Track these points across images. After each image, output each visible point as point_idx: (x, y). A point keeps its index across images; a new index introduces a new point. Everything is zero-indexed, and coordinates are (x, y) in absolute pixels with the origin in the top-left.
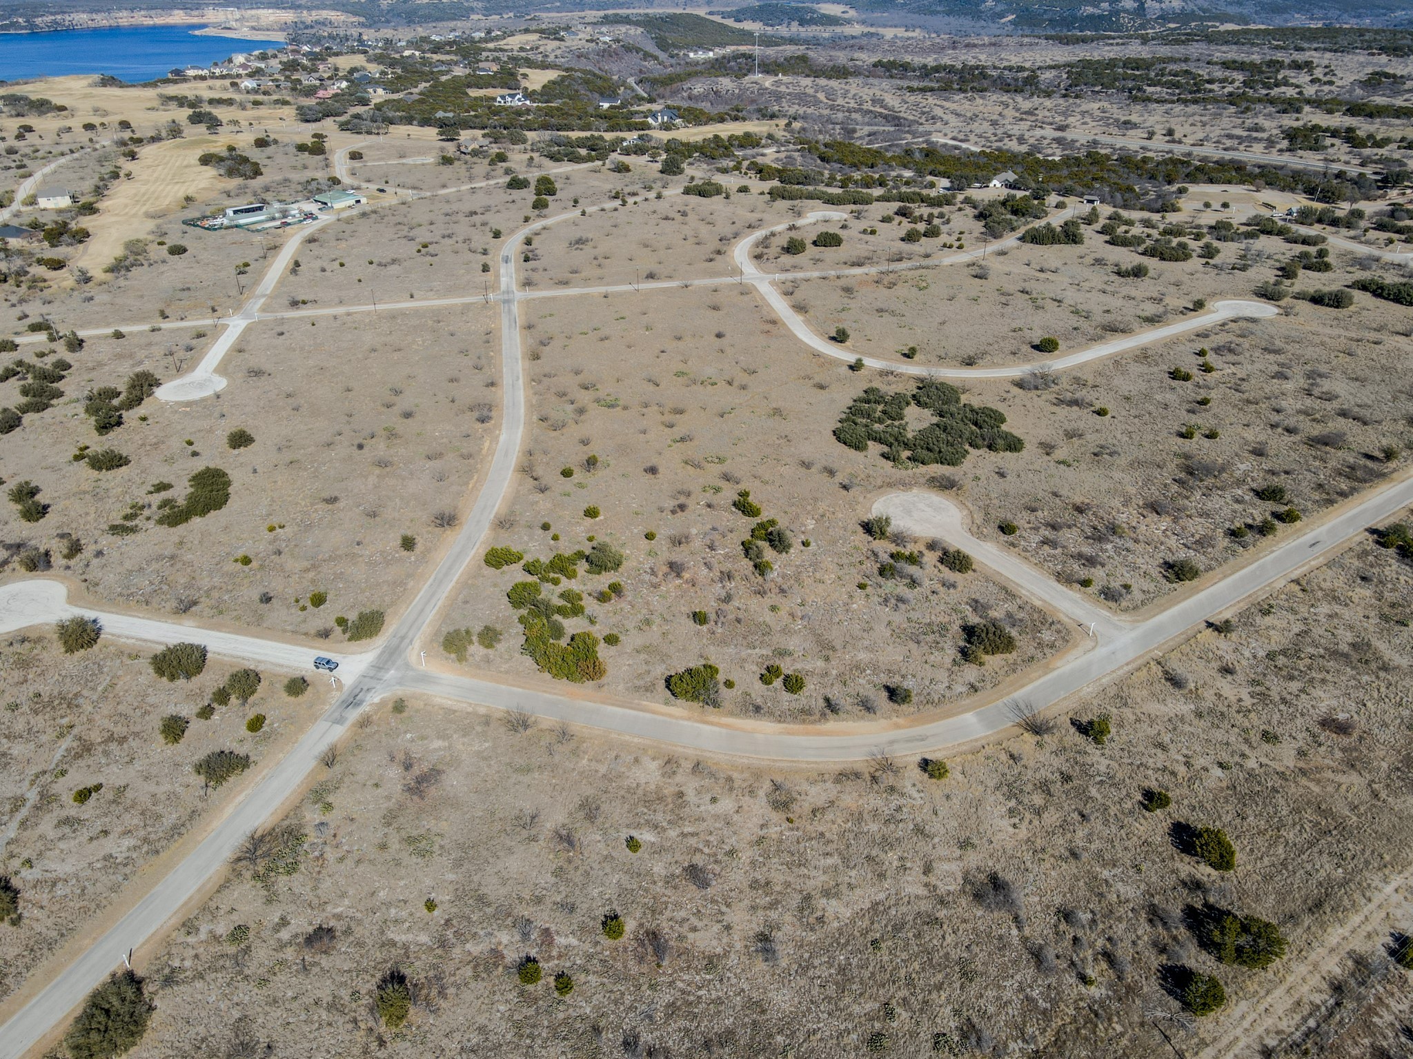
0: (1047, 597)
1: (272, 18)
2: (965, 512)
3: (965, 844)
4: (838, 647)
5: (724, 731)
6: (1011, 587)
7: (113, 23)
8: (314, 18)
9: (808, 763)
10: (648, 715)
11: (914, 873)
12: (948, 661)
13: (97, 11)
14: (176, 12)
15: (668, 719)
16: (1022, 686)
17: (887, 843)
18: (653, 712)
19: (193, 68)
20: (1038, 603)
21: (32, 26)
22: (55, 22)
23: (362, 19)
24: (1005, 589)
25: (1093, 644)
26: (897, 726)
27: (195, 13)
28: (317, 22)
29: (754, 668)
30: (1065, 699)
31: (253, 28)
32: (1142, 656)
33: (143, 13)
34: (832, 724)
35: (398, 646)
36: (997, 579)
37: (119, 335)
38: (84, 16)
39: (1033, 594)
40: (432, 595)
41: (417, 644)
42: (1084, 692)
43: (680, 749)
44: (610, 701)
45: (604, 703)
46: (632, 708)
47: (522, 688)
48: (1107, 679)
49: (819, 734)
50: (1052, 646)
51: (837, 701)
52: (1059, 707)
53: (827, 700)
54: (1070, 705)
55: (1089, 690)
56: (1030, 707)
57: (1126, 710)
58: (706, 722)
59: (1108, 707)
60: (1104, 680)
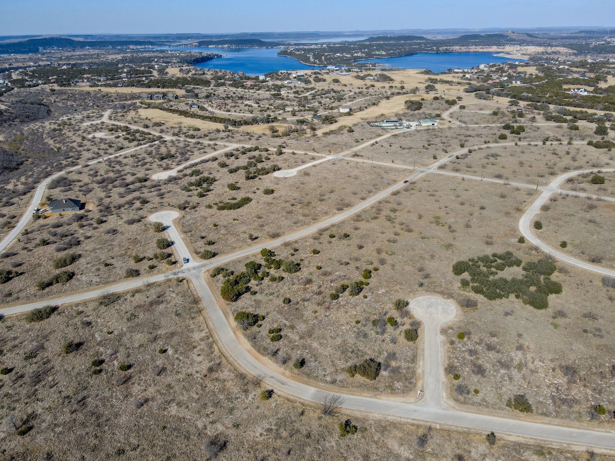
0: (427, 371)
1: (533, 50)
2: (456, 320)
3: (237, 426)
4: (312, 337)
5: (234, 338)
6: (419, 358)
7: (467, 50)
8: (552, 50)
9: (238, 364)
11: (208, 419)
13: (463, 46)
14: (494, 47)
15: (227, 325)
16: (353, 395)
17: (217, 404)
18: (228, 320)
19: (457, 69)
20: (419, 371)
21: (438, 50)
22: (446, 49)
23: (575, 51)
24: (415, 357)
25: (413, 401)
26: (283, 374)
27: (501, 47)
28: (553, 52)
29: (276, 326)
30: (360, 411)
31: (523, 54)
32: (426, 422)
33: (481, 47)
34: (266, 359)
36: (419, 351)
37: (294, 153)
38: (458, 47)
41: (211, 267)
42: (373, 415)
43: (216, 335)
44: (224, 310)
45: (222, 309)
46: (225, 315)
47: (212, 293)
48: (393, 418)
49: (256, 358)
50: (393, 390)
51: (280, 353)
52: (352, 412)
53: (278, 350)
54: (359, 415)
55: (376, 416)
56: (341, 403)
57: (378, 435)
58: (234, 332)
59: (372, 428)
60: (390, 417)
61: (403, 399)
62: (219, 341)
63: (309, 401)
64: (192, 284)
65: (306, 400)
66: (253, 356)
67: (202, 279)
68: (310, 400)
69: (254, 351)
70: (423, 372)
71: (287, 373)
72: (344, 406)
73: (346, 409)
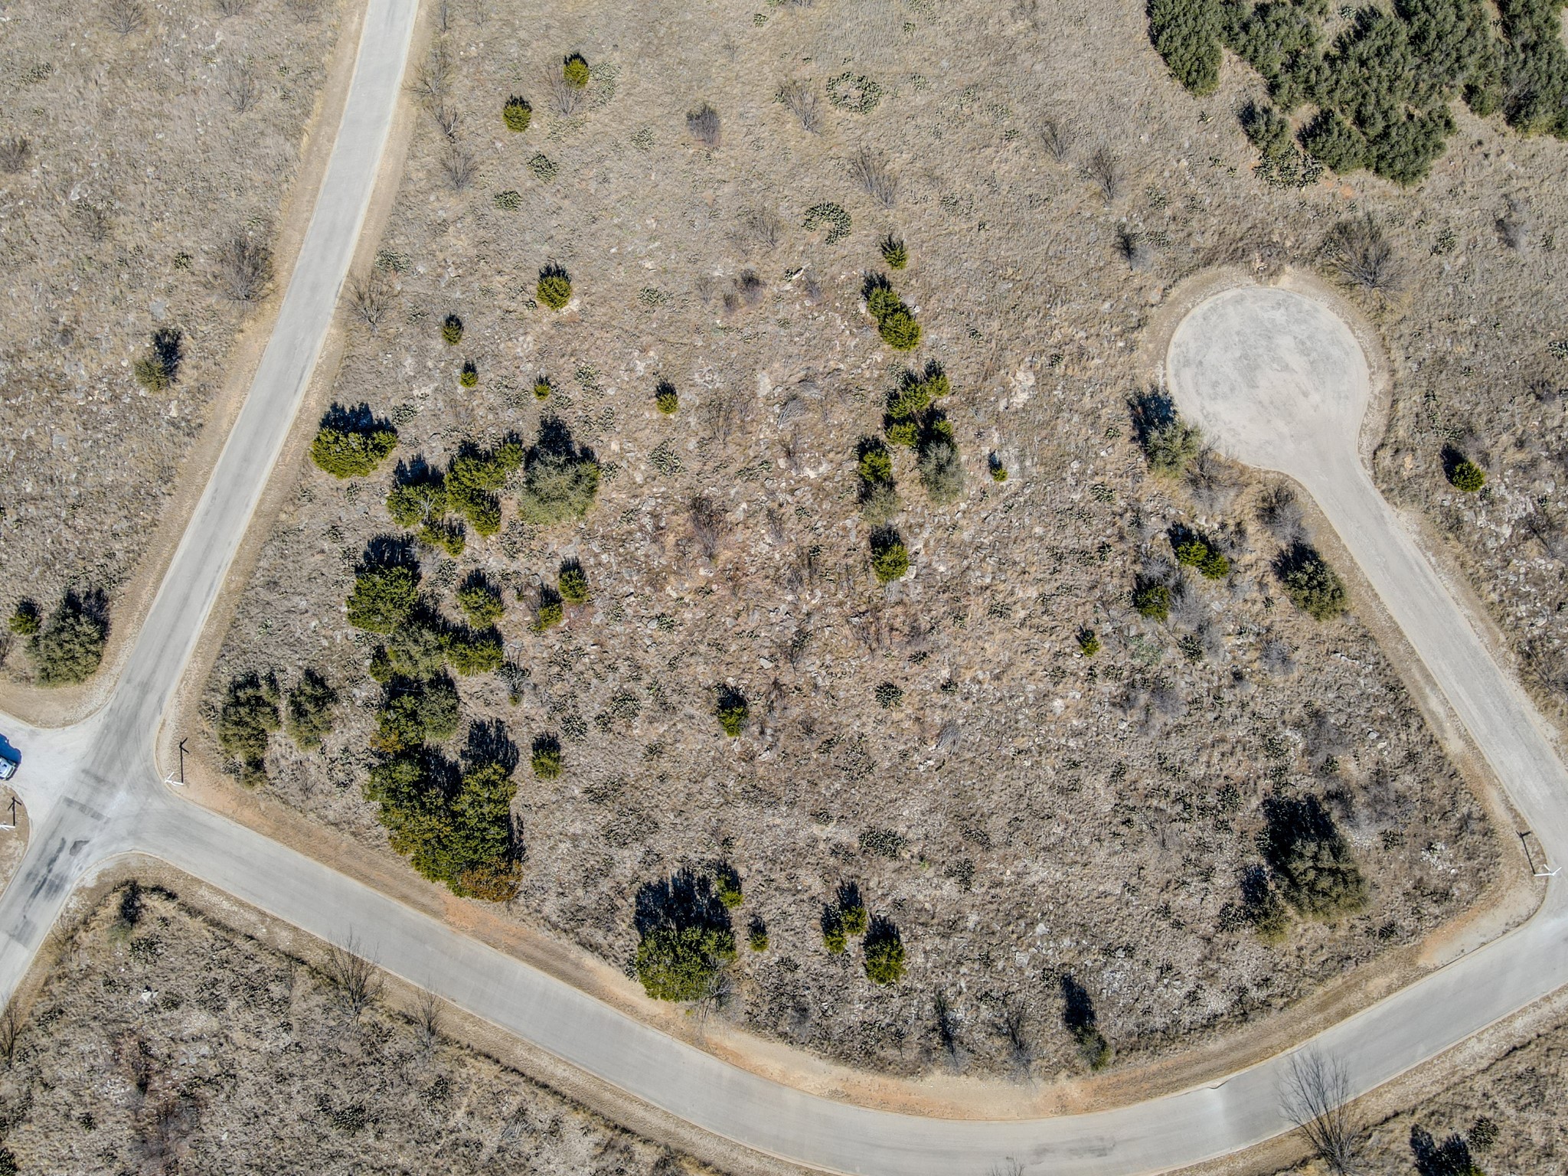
0: (1479, 731)
2: (1382, 383)
4: (995, 839)
5: (727, 1071)
6: (1411, 679)
10: (591, 1002)
12: (1212, 907)
15: (628, 1020)
16: (1344, 1015)
18: (603, 996)
20: (1453, 746)
24: (1394, 688)
25: (1532, 902)
26: (1063, 1107)
29: (817, 886)
30: (1420, 1069)
34: (938, 1083)
35: (135, 716)
36: (1389, 646)
39: (1452, 714)
40: (209, 548)
41: (171, 711)
42: (1466, 1054)
43: (639, 1112)
44: (524, 947)
45: (512, 951)
46: (563, 976)
47: (364, 878)
48: (1527, 1019)
49: (906, 1109)
50: (1443, 896)
51: (960, 1012)
52: (1400, 1090)
53: (941, 1008)
54: (1427, 1085)
55: (1479, 1048)
56: (1342, 1081)
57: (1534, 1116)
58: (698, 1041)
59: (1502, 1105)
60: (1519, 1024)
61: (1499, 916)
62: (685, 1134)
63: (1242, 1154)
64: (204, 892)
65: (1232, 1158)
66: (884, 1104)
67: (218, 821)
68: (1243, 1147)
69: (865, 1080)
70: (1469, 742)
71: (1072, 1088)
72: (1360, 1087)
73: (1377, 1093)
